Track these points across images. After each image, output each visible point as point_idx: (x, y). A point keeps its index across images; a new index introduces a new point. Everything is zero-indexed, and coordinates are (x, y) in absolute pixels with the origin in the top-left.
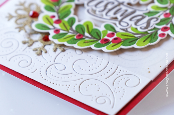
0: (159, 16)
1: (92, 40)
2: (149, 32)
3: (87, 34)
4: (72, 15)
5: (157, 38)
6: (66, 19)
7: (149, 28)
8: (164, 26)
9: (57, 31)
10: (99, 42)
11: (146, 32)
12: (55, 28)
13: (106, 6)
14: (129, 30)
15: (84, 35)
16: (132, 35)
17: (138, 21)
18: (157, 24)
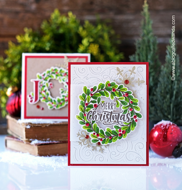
0: (129, 112)
1: (116, 137)
2: (131, 121)
3: (112, 135)
4: (100, 129)
5: (136, 123)
6: (100, 132)
7: (130, 120)
8: (134, 115)
9: (101, 140)
10: (119, 136)
11: (130, 122)
12: (99, 139)
13: (107, 117)
14: (124, 125)
15: (111, 136)
16: (126, 126)
17: (124, 118)
18: (131, 116)
